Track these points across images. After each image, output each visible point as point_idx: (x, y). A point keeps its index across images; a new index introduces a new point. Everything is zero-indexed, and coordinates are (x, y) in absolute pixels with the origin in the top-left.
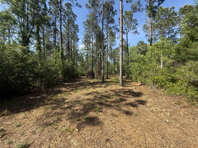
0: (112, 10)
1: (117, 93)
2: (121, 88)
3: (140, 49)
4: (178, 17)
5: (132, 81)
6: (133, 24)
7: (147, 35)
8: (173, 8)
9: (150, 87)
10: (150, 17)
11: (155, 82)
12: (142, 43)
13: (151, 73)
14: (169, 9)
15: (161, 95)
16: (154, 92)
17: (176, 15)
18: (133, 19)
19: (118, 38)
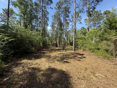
0: (68, 11)
1: (72, 54)
2: (74, 52)
3: (82, 32)
4: (103, 16)
5: (78, 49)
6: (79, 18)
7: (86, 24)
8: (101, 11)
9: (87, 52)
10: (88, 17)
11: (90, 50)
12: (83, 28)
13: (88, 45)
14: (98, 11)
15: (92, 55)
16: (89, 54)
17: (102, 15)
18: (79, 16)
19: (71, 25)
